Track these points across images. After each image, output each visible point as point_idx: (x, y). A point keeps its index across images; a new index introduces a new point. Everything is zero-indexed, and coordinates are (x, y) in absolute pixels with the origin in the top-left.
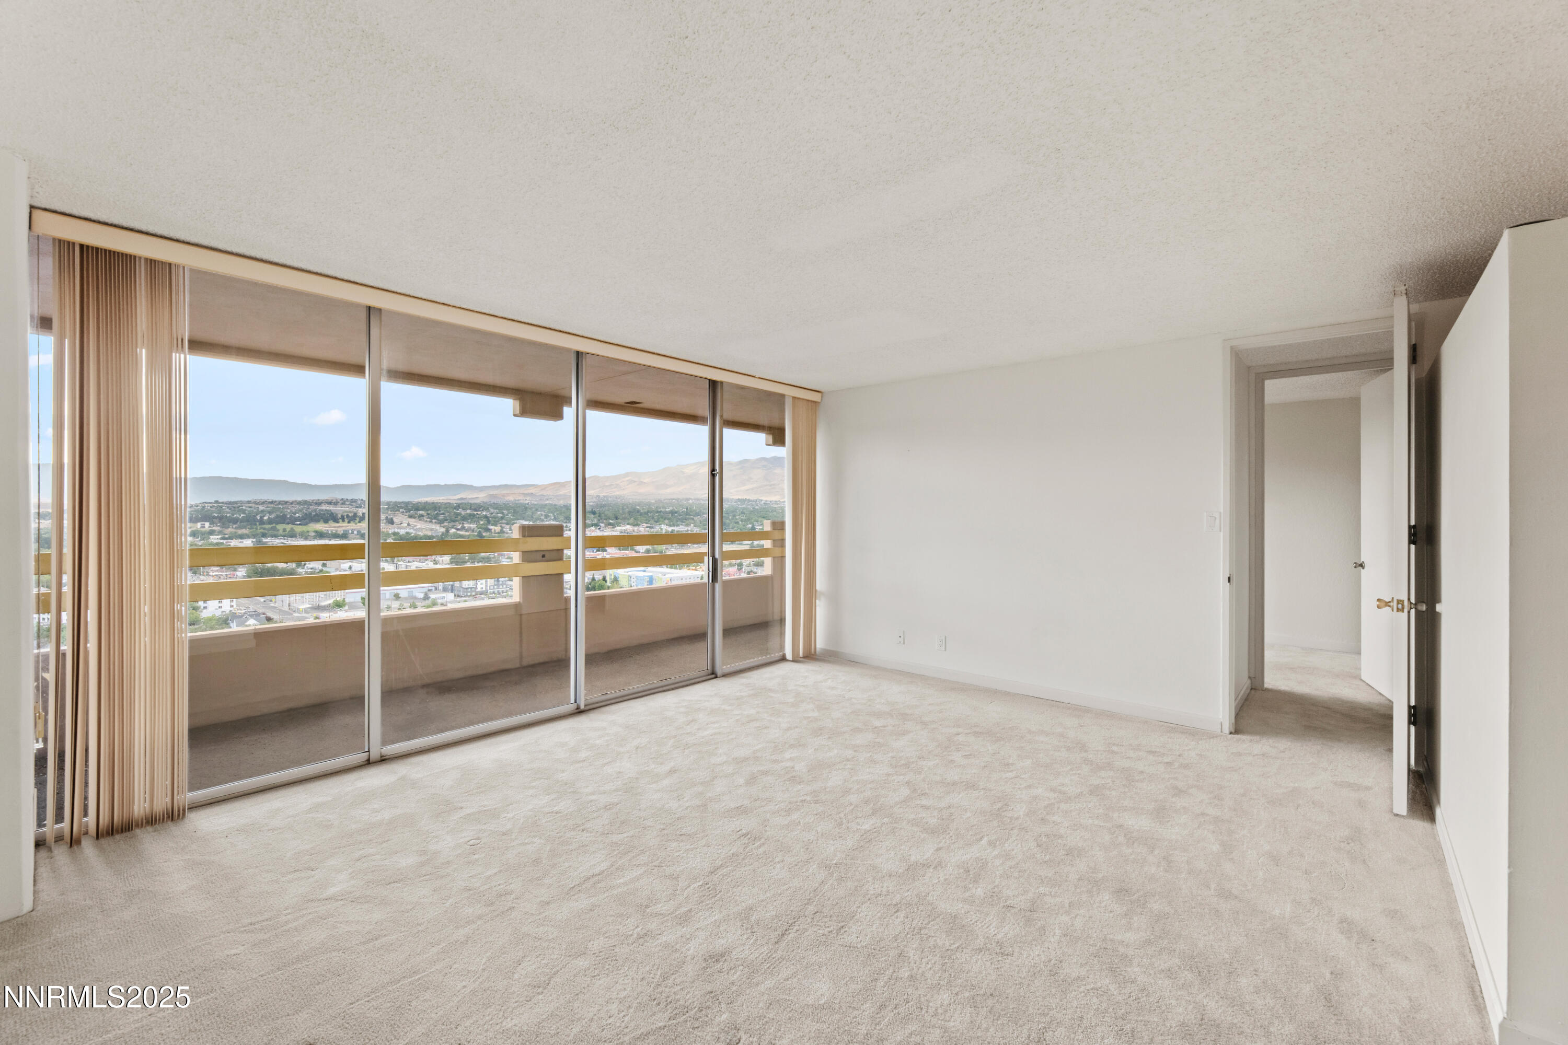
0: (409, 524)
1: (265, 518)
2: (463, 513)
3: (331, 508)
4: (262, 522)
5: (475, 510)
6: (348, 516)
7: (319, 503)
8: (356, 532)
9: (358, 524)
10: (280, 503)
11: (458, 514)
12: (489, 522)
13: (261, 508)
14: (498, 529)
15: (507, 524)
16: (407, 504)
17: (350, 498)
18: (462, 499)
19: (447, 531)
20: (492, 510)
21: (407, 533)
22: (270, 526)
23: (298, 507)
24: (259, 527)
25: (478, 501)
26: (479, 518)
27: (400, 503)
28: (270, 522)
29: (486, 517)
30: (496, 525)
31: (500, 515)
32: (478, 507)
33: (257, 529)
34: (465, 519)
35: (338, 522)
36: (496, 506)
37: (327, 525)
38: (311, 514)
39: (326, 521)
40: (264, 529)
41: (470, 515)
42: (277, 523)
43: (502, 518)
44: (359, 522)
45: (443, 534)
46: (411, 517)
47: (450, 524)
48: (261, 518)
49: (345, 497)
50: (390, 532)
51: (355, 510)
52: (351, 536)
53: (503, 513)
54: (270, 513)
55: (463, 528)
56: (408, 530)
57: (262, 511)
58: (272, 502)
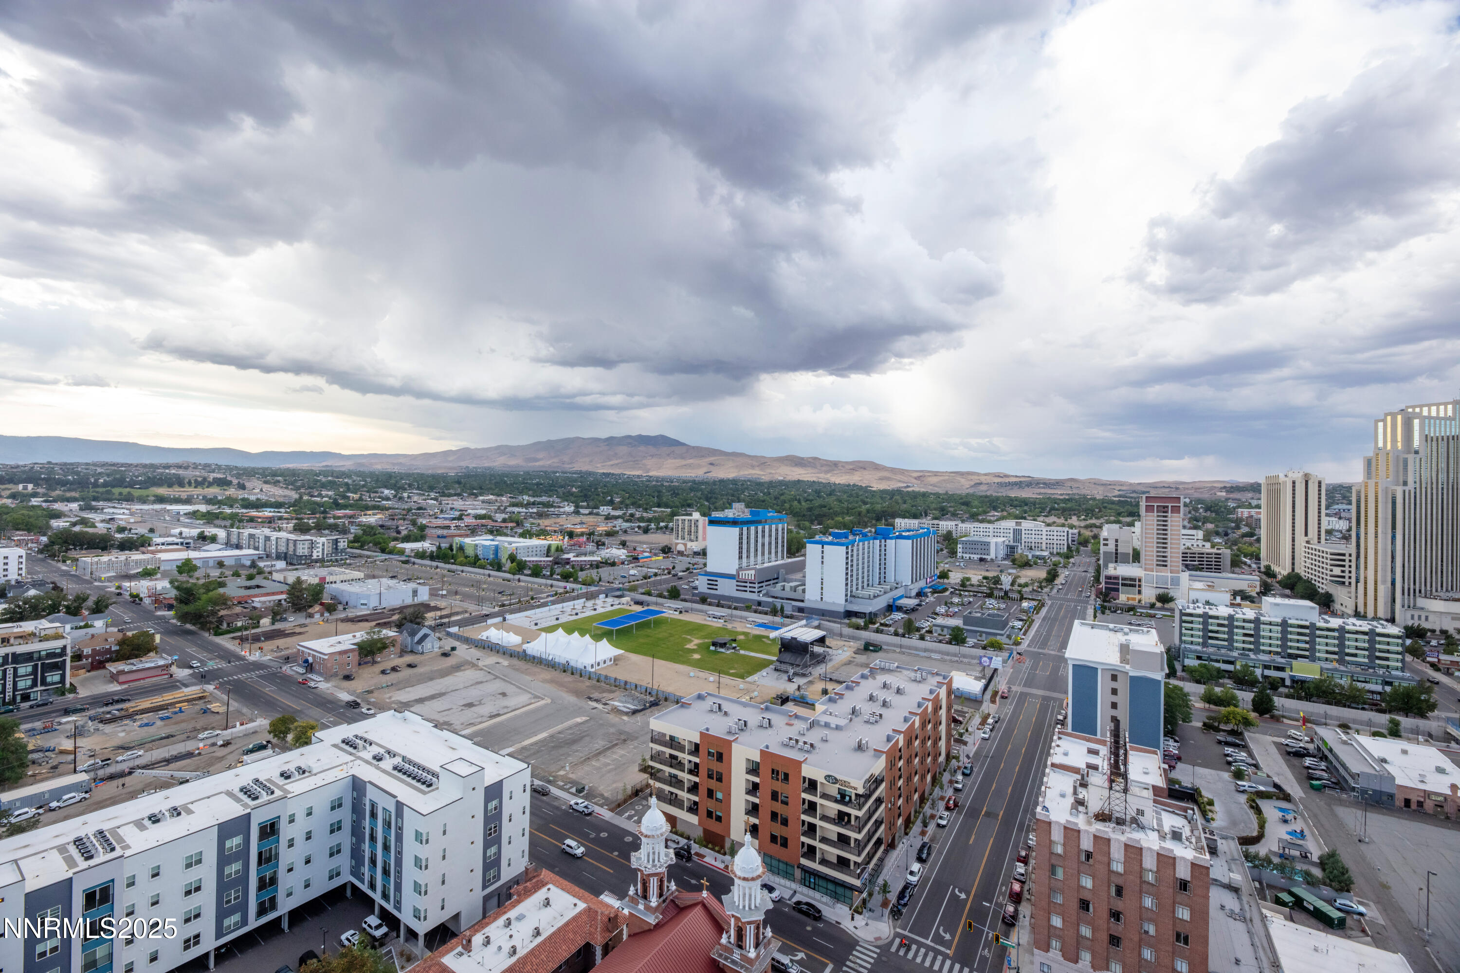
0: (261, 490)
1: (101, 481)
2: (324, 480)
3: (181, 472)
4: (96, 485)
5: (337, 477)
6: (196, 481)
7: (168, 467)
8: (201, 497)
9: (206, 489)
10: (122, 465)
11: (318, 481)
12: (349, 490)
13: (99, 470)
14: (356, 496)
15: (368, 492)
16: (265, 469)
17: (203, 462)
18: (327, 466)
19: (301, 498)
20: (355, 478)
21: (258, 499)
22: (104, 490)
23: (142, 470)
24: (91, 490)
25: (343, 469)
26: (340, 485)
27: (258, 469)
28: (105, 485)
29: (347, 484)
30: (356, 493)
31: (362, 483)
32: (343, 474)
33: (88, 492)
34: (324, 486)
35: (183, 487)
36: (360, 474)
37: (170, 490)
38: (155, 477)
39: (170, 486)
40: (97, 492)
41: (330, 482)
42: (113, 487)
43: (364, 486)
44: (208, 487)
45: (296, 500)
46: (266, 482)
47: (307, 491)
48: (96, 481)
49: (198, 462)
50: (240, 497)
51: (206, 475)
52: (194, 501)
53: (365, 481)
54: (108, 475)
55: (320, 495)
56: (259, 496)
57: (100, 474)
58: (113, 465)
